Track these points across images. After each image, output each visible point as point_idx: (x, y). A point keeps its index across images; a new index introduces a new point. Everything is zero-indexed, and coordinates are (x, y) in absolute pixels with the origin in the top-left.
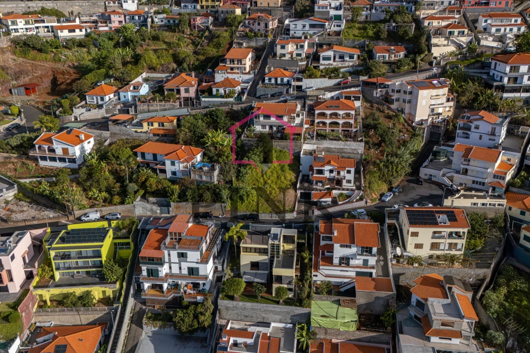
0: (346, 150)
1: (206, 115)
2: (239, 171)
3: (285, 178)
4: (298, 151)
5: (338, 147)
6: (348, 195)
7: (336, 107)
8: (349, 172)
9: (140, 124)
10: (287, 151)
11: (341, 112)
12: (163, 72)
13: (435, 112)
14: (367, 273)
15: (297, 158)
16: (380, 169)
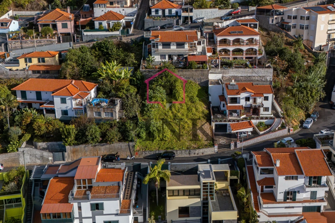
0: (254, 78)
1: (94, 47)
2: (144, 105)
3: (197, 110)
4: (205, 80)
5: (246, 75)
6: (267, 124)
7: (239, 32)
8: (266, 99)
9: (15, 61)
10: (193, 82)
11: (245, 38)
12: (32, 9)
13: (331, 38)
14: (314, 207)
15: (204, 89)
16: (294, 96)
